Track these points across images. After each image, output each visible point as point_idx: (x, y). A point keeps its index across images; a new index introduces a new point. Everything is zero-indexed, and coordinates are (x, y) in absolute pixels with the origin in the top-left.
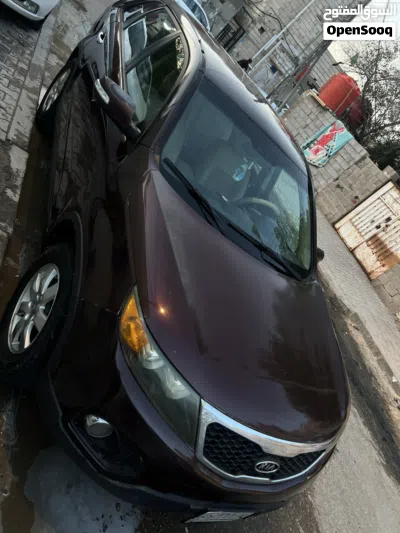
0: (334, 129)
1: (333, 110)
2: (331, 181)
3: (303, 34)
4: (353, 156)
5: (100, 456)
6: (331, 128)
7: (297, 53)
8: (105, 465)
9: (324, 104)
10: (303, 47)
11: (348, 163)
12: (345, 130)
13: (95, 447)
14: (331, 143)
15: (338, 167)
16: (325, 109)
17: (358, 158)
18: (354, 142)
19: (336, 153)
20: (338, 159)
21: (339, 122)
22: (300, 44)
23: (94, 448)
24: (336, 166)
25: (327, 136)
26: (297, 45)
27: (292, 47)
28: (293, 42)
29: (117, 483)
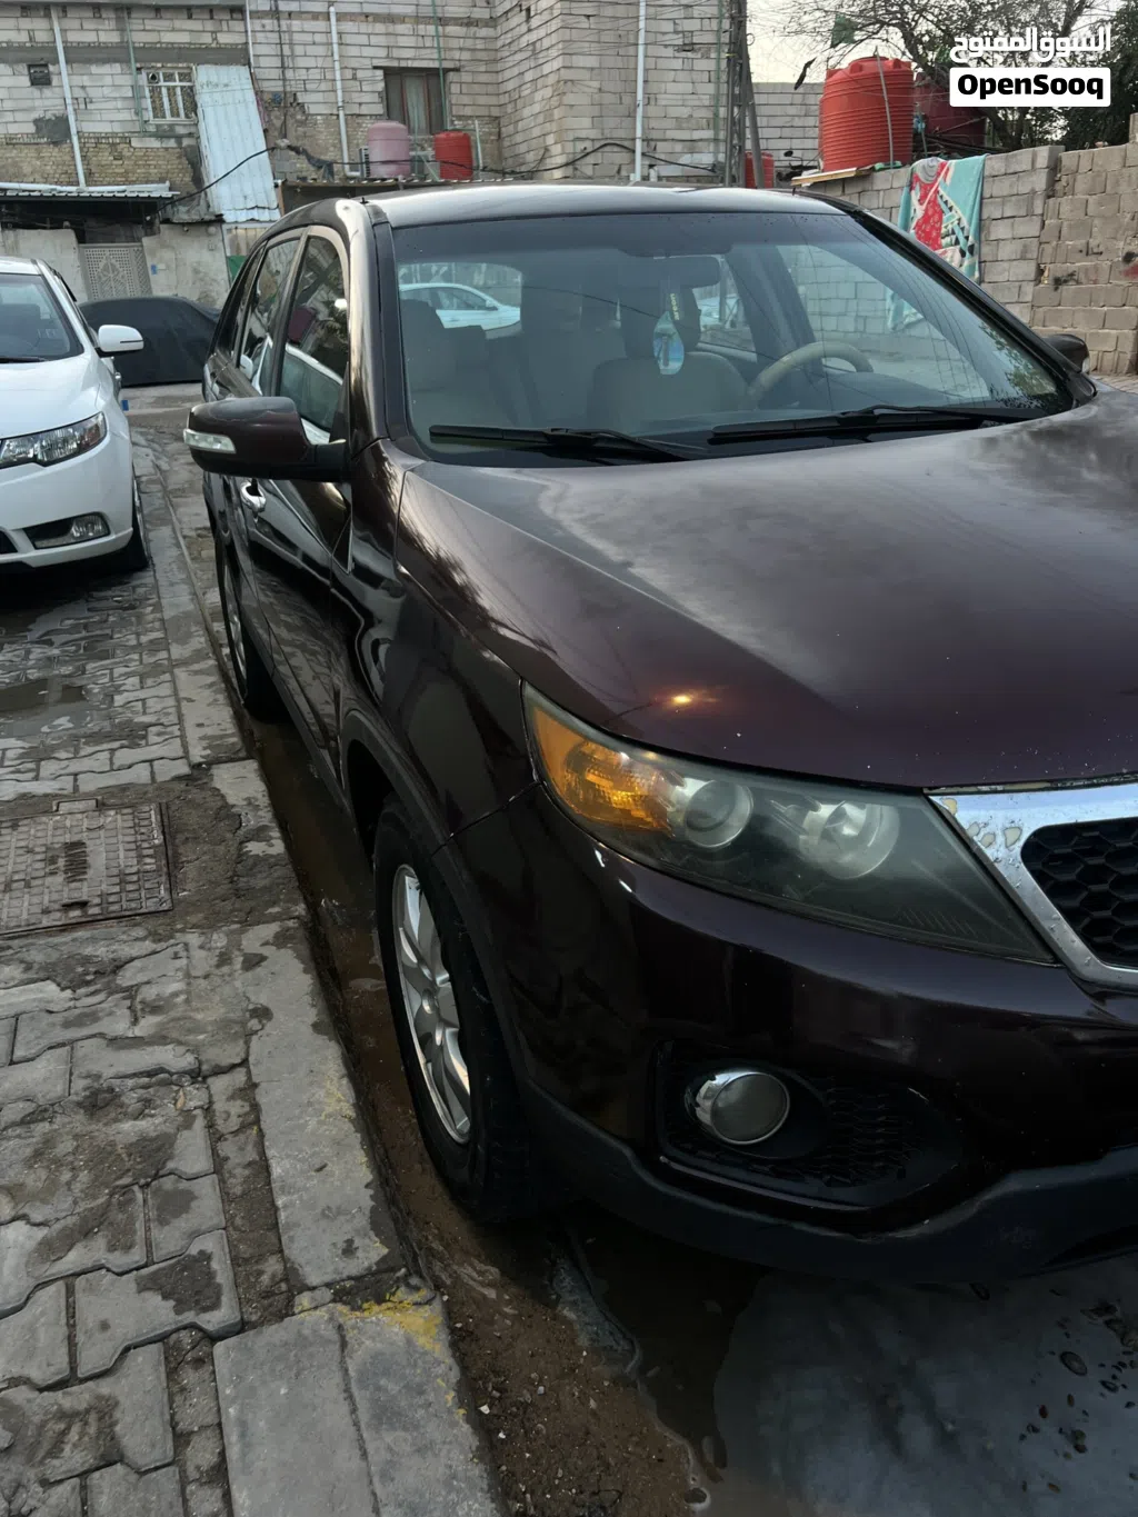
0: (926, 188)
1: (885, 159)
2: (1029, 289)
3: (684, 112)
4: (1024, 188)
5: (813, 1185)
6: (916, 196)
7: (706, 159)
8: (849, 1198)
9: (850, 171)
10: (709, 134)
11: (1030, 214)
12: (952, 163)
13: (782, 1170)
14: (948, 222)
15: (1018, 246)
16: (863, 177)
17: (1040, 181)
18: (996, 163)
19: (981, 226)
20: (999, 231)
21: (919, 164)
22: (697, 135)
23: (779, 1175)
24: (1007, 251)
25: (926, 218)
26: (692, 145)
27: (686, 159)
28: (678, 147)
29: (927, 1227)
